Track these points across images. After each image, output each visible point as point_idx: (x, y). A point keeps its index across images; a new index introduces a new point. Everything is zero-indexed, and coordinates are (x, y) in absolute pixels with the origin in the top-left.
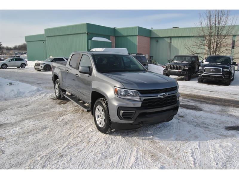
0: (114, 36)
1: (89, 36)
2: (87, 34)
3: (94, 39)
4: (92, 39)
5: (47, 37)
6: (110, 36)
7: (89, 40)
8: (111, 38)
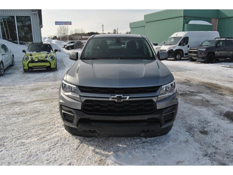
0: (217, 18)
1: (186, 19)
2: (184, 17)
3: (191, 22)
4: (189, 22)
5: (146, 22)
6: (211, 18)
7: (185, 24)
8: (213, 20)
